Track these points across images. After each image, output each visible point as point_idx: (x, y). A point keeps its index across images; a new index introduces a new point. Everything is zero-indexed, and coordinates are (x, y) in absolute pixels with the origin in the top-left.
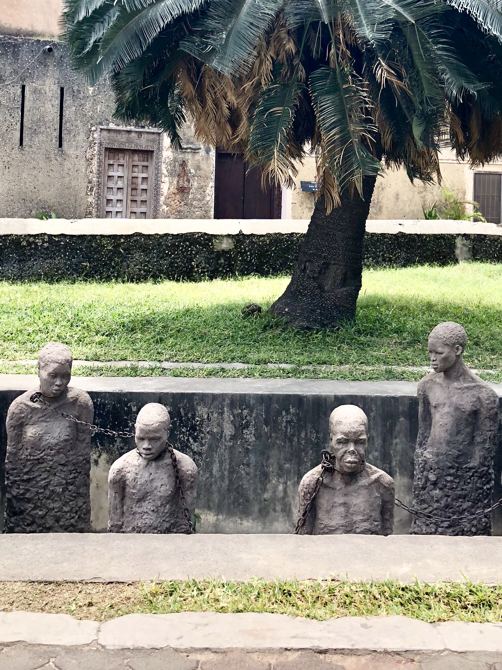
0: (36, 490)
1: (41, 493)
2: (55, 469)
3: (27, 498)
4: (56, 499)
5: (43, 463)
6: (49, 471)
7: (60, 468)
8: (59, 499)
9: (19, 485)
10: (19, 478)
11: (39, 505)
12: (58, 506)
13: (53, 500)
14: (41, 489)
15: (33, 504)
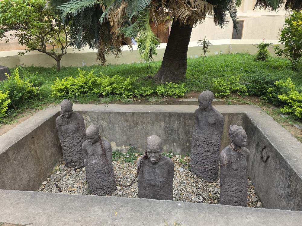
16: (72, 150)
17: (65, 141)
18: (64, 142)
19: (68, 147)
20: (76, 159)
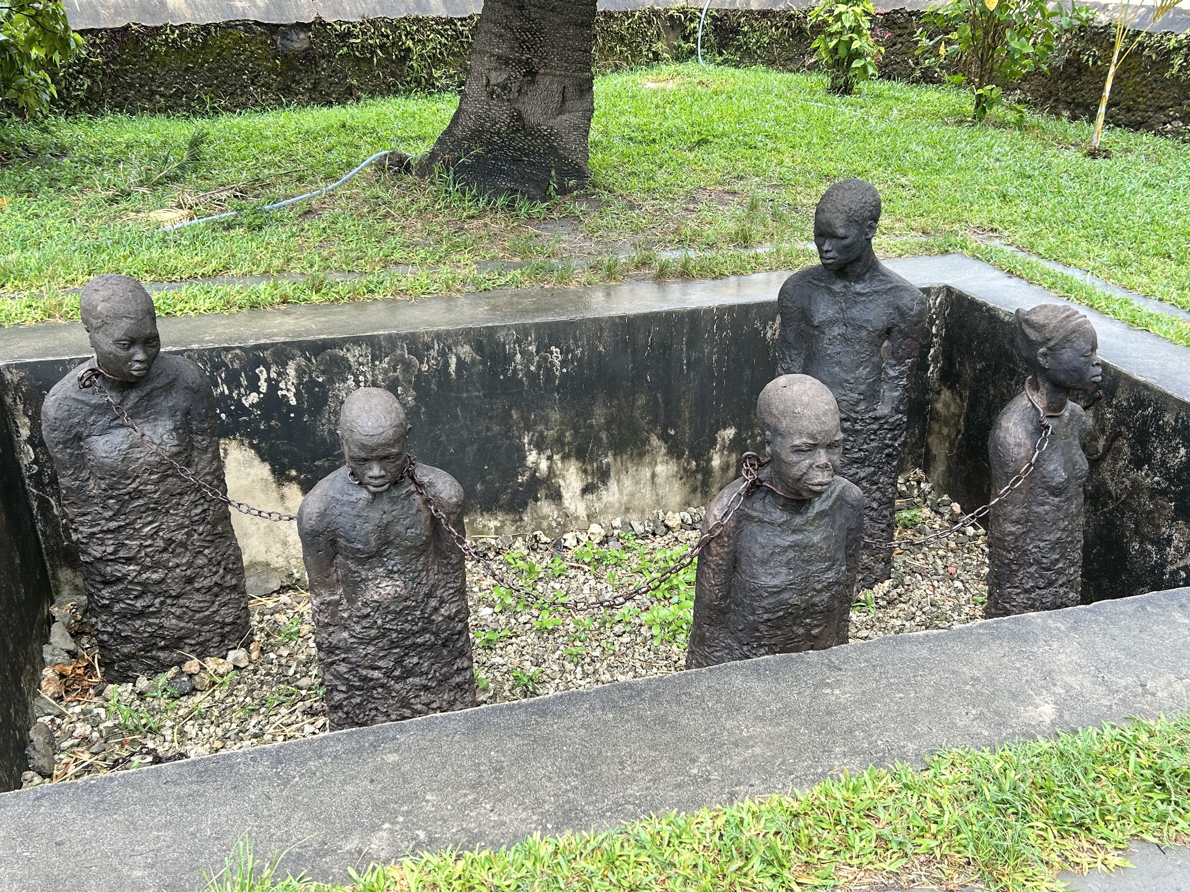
0: (137, 542)
1: (149, 546)
2: (166, 503)
3: (123, 558)
4: (178, 550)
5: (139, 498)
6: (154, 509)
9: (102, 540)
10: (99, 528)
11: (150, 564)
13: (172, 552)
14: (146, 540)
15: (137, 565)
16: (155, 576)
17: (113, 525)
18: (109, 531)
19: (129, 561)
20: (182, 624)
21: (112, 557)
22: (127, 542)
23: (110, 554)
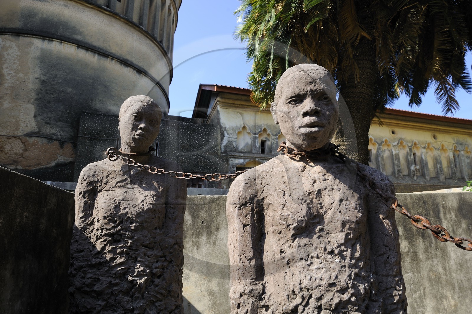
0: (109, 280)
1: (116, 284)
2: (136, 250)
3: (95, 291)
4: (137, 295)
7: (143, 250)
8: (140, 296)
9: (85, 273)
11: (113, 302)
12: (139, 306)
13: (132, 297)
14: (115, 278)
15: (104, 300)
21: (87, 289)
22: (101, 278)
23: (87, 286)
